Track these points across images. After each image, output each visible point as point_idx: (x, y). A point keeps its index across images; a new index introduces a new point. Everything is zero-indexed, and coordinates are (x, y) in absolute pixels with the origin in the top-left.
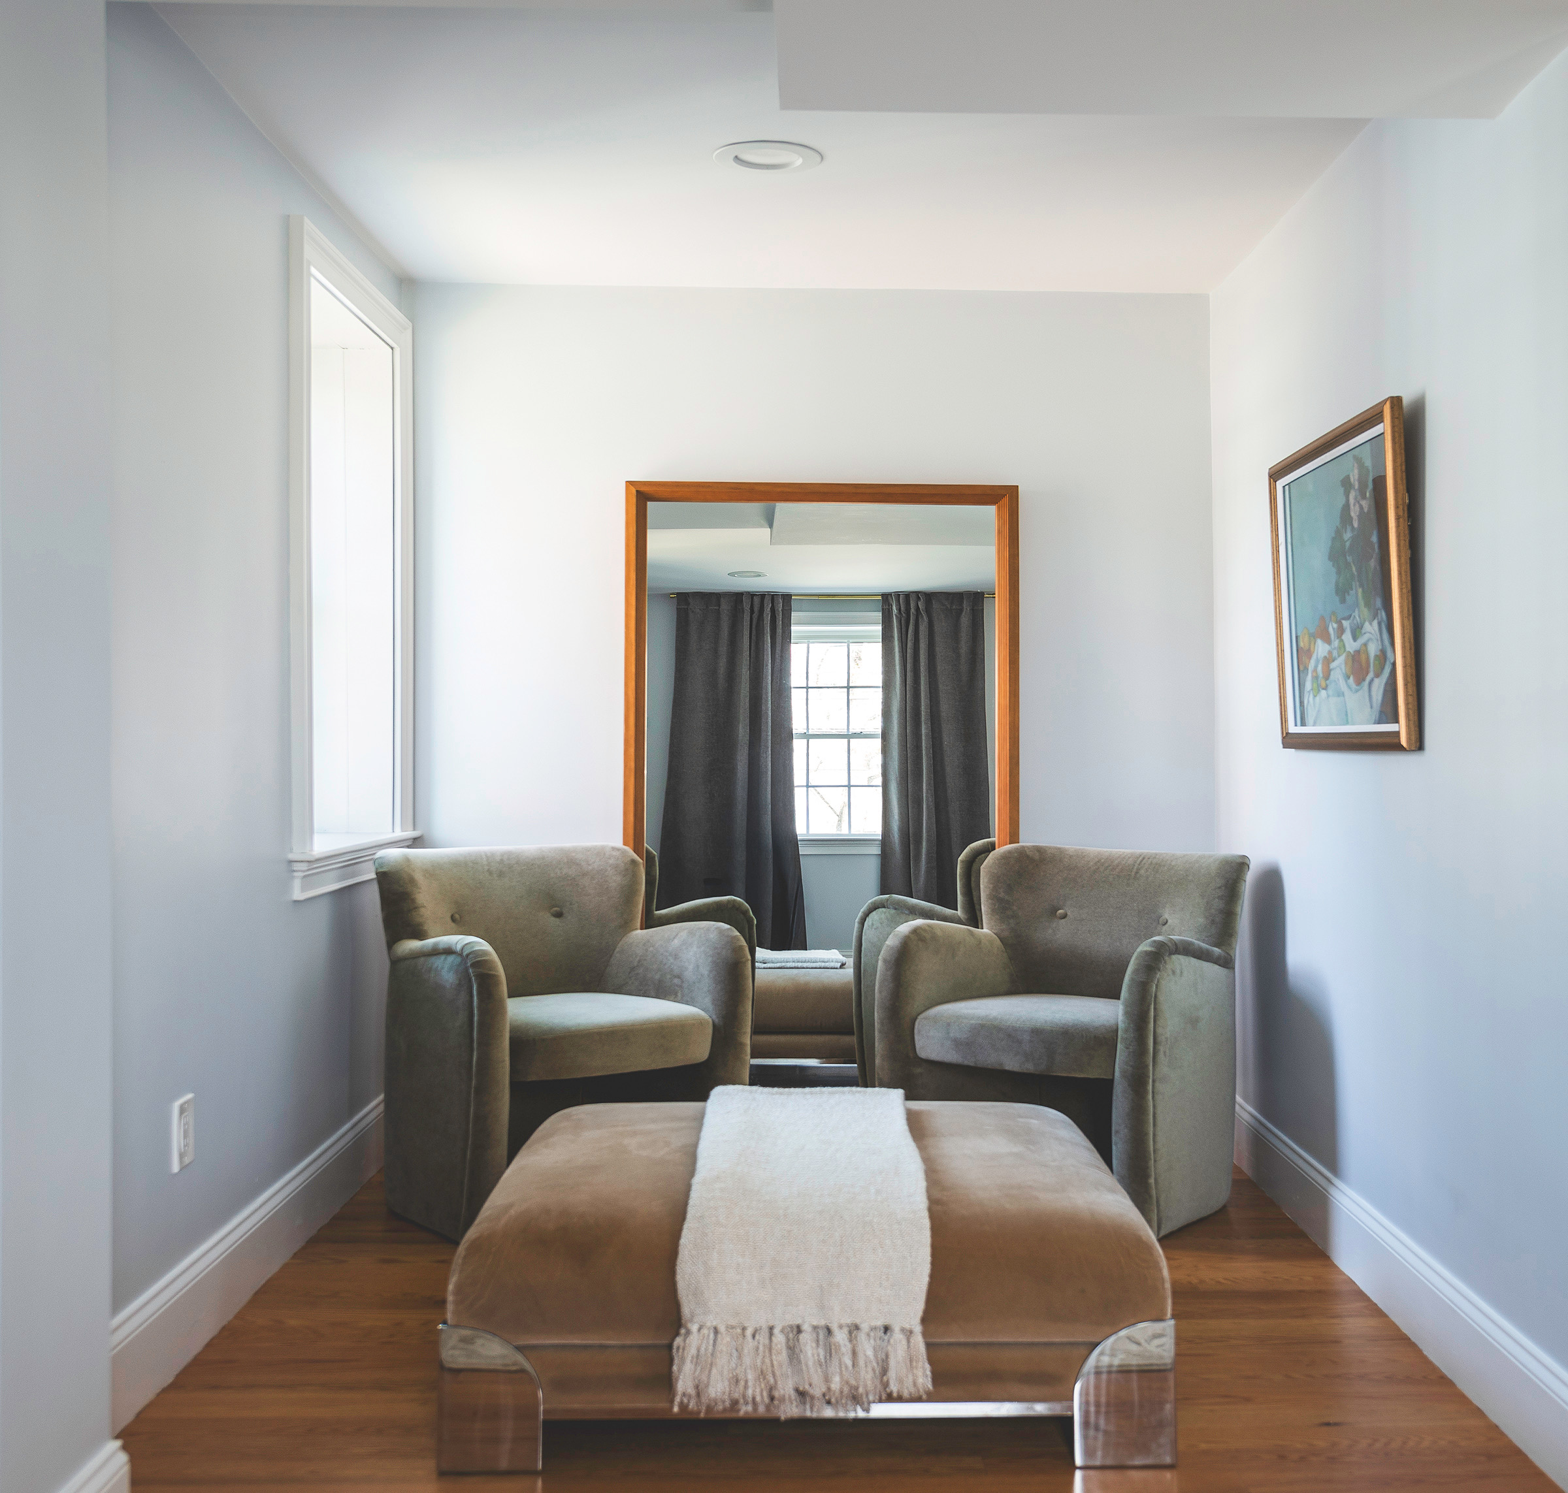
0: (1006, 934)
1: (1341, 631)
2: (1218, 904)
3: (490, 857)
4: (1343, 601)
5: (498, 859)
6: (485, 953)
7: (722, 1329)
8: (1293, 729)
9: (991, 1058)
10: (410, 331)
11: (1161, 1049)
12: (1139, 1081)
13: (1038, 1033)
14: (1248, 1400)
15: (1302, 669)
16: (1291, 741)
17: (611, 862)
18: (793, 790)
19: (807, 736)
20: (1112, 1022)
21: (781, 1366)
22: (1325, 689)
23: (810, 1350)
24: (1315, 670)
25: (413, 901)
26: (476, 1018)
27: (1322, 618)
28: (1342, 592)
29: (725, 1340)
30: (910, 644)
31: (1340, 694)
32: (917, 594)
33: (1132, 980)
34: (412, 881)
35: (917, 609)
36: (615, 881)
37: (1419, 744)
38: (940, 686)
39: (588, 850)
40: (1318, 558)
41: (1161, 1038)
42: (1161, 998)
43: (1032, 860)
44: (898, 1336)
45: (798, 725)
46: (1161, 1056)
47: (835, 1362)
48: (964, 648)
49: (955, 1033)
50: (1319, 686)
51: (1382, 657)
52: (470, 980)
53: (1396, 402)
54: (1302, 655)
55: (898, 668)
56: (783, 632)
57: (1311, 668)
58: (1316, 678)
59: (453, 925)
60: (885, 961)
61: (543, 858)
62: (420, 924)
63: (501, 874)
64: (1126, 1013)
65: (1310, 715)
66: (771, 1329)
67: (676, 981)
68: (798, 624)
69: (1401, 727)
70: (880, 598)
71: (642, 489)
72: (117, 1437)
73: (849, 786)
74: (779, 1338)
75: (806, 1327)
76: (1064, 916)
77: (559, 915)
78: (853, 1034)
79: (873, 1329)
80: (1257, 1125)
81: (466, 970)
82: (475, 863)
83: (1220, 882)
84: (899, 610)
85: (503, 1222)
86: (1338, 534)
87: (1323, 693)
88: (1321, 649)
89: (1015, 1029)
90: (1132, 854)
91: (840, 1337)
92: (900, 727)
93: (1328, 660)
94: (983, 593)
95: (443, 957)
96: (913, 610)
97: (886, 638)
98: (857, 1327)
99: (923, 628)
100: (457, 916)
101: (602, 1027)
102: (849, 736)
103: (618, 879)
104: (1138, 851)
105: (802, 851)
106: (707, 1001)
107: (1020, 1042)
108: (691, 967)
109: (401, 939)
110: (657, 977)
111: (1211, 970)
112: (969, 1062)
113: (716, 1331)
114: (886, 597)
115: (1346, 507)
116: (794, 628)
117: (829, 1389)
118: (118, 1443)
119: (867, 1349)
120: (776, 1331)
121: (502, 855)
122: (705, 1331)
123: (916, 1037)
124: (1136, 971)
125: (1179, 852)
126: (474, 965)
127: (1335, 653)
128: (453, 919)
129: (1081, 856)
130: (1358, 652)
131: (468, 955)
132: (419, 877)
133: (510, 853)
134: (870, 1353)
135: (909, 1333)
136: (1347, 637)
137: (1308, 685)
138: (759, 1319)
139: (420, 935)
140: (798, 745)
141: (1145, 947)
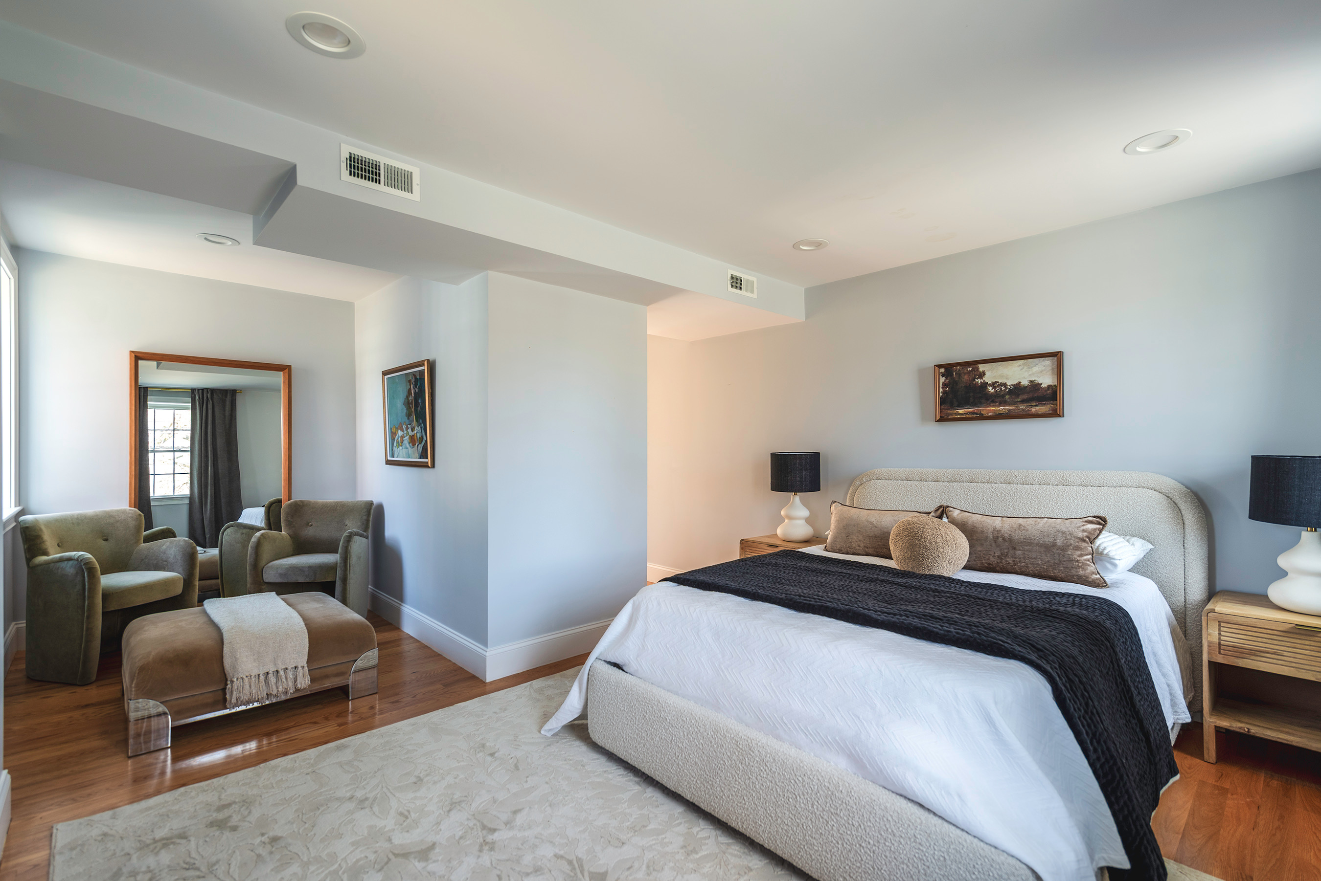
0: (291, 533)
1: (407, 428)
2: (365, 518)
3: (72, 517)
4: (409, 419)
5: (76, 517)
6: (89, 558)
7: (245, 677)
8: (389, 458)
9: (293, 579)
10: (17, 270)
11: (351, 568)
12: (345, 580)
13: (311, 567)
14: (391, 672)
15: (393, 439)
16: (388, 462)
17: (130, 515)
18: (149, 477)
19: (154, 451)
20: (335, 561)
21: (262, 687)
22: (401, 446)
23: (272, 679)
24: (398, 439)
25: (42, 538)
26: (87, 587)
27: (401, 423)
28: (409, 415)
29: (246, 680)
30: (204, 412)
31: (407, 448)
32: (207, 389)
33: (343, 546)
34: (41, 530)
35: (207, 398)
36: (132, 523)
37: (433, 466)
38: (217, 430)
39: (118, 511)
40: (400, 403)
41: (351, 565)
42: (351, 551)
43: (300, 506)
44: (300, 669)
45: (151, 446)
46: (351, 571)
47: (280, 682)
48: (227, 413)
49: (280, 571)
50: (399, 445)
51: (422, 438)
52: (83, 570)
53: (428, 361)
54: (393, 435)
55: (198, 422)
56: (144, 404)
57: (396, 439)
58: (398, 442)
59: (59, 548)
60: (251, 547)
61: (97, 516)
62: (46, 549)
63: (78, 524)
64: (341, 557)
65: (396, 454)
66: (259, 675)
67: (165, 563)
68: (149, 401)
69: (429, 460)
70: (190, 391)
71: (137, 355)
72: (4, 769)
73: (174, 474)
74: (262, 678)
75: (271, 672)
76: (311, 525)
77: (106, 540)
78: (218, 578)
79: (292, 668)
80: (373, 591)
81: (81, 566)
82: (65, 520)
83: (365, 510)
84: (199, 398)
85: (151, 657)
86: (407, 397)
87: (401, 447)
88: (400, 433)
89: (303, 567)
90: (334, 502)
91: (282, 673)
92: (199, 446)
93: (402, 437)
94: (236, 390)
95: (66, 562)
96: (205, 398)
97: (193, 409)
98: (287, 669)
99: (210, 406)
100: (60, 544)
101: (142, 584)
102: (174, 451)
103: (134, 522)
104: (336, 500)
105: (152, 504)
106: (180, 570)
107: (304, 571)
108: (172, 557)
109: (37, 556)
110: (155, 562)
111: (364, 540)
112: (285, 581)
113: (242, 678)
114: (193, 390)
115: (410, 390)
116: (148, 403)
117: (278, 691)
118: (6, 771)
119: (290, 675)
120: (261, 675)
121: (78, 515)
122: (239, 680)
123: (264, 575)
124: (344, 543)
125: (350, 500)
126: (85, 564)
127: (405, 435)
128: (58, 545)
129: (316, 503)
130: (413, 435)
131: (81, 560)
132: (43, 527)
133: (81, 515)
134: (291, 676)
135: (303, 667)
136: (410, 430)
137: (395, 444)
138: (255, 672)
139: (46, 553)
140: (151, 455)
141: (346, 534)
